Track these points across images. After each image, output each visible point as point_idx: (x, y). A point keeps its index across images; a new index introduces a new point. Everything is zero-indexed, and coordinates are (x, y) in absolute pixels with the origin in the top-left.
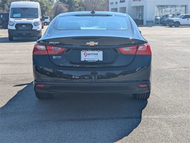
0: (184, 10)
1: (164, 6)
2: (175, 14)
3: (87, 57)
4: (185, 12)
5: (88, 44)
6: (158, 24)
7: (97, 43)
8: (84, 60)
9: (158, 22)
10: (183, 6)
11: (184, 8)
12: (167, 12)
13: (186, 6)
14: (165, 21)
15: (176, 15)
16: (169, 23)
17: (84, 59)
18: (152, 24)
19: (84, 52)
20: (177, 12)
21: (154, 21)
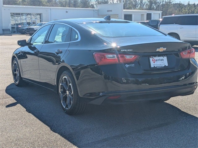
0: (39, 19)
1: (19, 14)
2: (31, 22)
4: (41, 21)
5: (158, 50)
6: (15, 32)
7: (166, 48)
8: (153, 67)
9: (14, 31)
10: (38, 14)
11: (39, 17)
12: (23, 20)
13: (40, 14)
14: (24, 29)
15: (32, 24)
16: (29, 32)
17: (153, 65)
18: (9, 32)
19: (152, 58)
20: (33, 21)
21: (11, 29)
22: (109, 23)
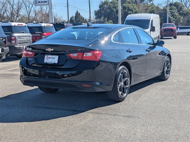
3: (48, 60)
5: (47, 50)
7: (53, 49)
8: (46, 62)
19: (47, 56)
22: (88, 28)
